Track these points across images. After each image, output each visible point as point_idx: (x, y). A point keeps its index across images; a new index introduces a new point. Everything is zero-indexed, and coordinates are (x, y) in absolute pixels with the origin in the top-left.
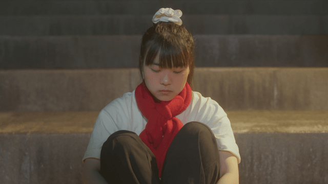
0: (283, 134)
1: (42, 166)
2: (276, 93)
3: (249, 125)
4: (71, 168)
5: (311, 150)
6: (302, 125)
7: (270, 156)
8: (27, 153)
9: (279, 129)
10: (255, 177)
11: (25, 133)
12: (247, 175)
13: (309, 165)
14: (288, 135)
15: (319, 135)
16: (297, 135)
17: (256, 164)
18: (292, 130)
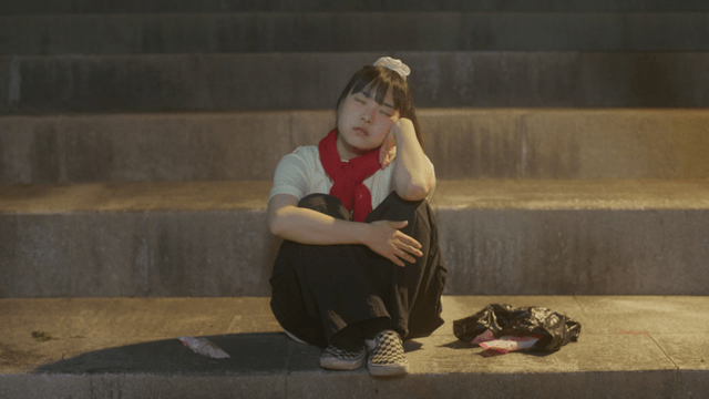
0: (518, 211)
1: (167, 259)
2: (524, 150)
3: (471, 199)
4: (209, 261)
5: (560, 234)
6: (551, 199)
7: (500, 244)
8: (144, 240)
9: (513, 205)
10: (478, 274)
11: (142, 211)
12: (466, 271)
13: (557, 257)
14: (526, 212)
15: (571, 212)
16: (539, 213)
17: (479, 255)
18: (533, 205)
